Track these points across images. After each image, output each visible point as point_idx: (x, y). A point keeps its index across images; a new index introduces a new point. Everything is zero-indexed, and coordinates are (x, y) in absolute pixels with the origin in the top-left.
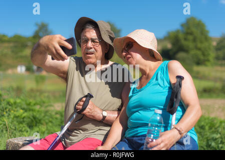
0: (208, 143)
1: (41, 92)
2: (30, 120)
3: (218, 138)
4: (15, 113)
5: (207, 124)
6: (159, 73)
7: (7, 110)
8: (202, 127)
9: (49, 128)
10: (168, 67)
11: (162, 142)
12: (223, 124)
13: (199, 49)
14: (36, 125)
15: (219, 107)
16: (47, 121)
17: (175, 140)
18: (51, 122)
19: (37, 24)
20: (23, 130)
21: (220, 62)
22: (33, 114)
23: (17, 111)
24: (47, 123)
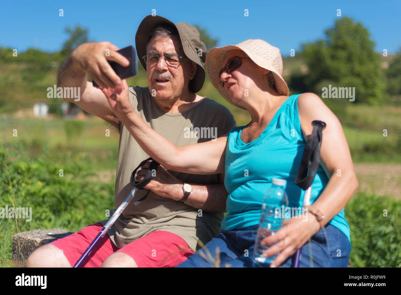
0: (370, 241)
1: (75, 150)
2: (54, 200)
3: (388, 233)
4: (29, 187)
5: (370, 209)
6: (283, 115)
7: (15, 182)
8: (361, 214)
9: (89, 214)
10: (298, 105)
11: (287, 235)
12: (398, 209)
13: (358, 75)
14: (66, 210)
15: (393, 179)
16: (85, 202)
17: (309, 234)
18: (93, 203)
19: (67, 30)
20: (43, 217)
21: (394, 99)
22: (60, 189)
23: (32, 184)
24: (85, 206)
